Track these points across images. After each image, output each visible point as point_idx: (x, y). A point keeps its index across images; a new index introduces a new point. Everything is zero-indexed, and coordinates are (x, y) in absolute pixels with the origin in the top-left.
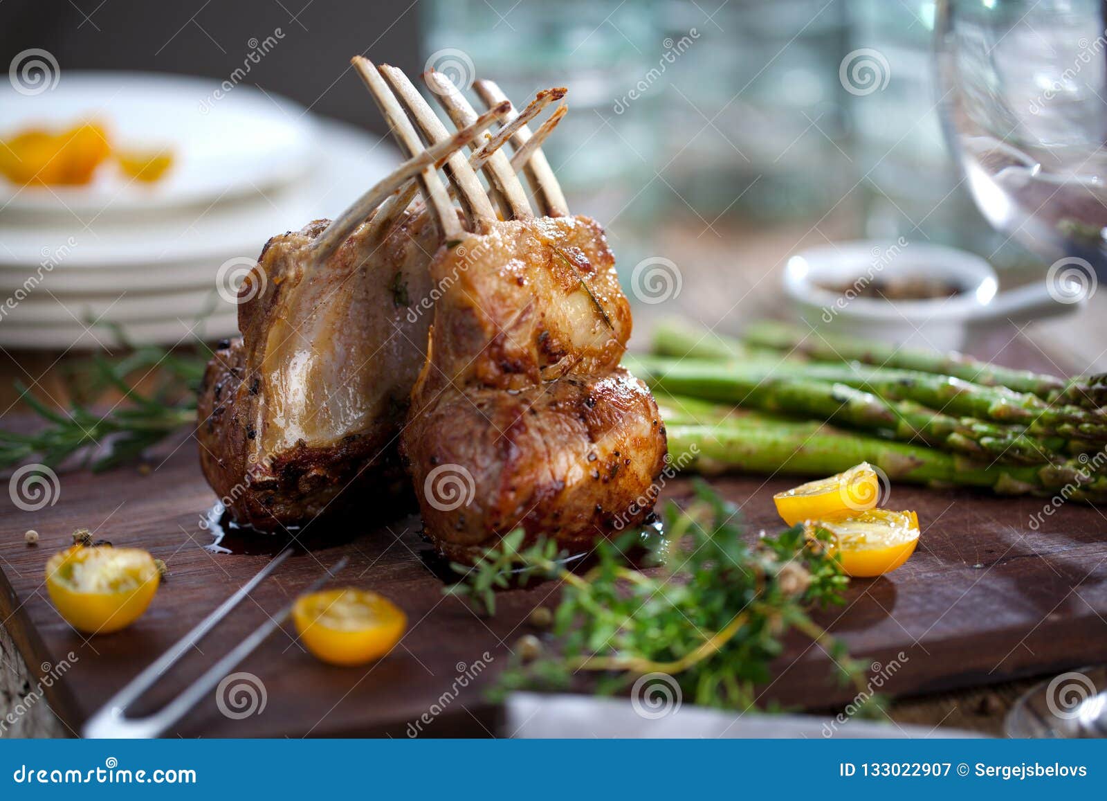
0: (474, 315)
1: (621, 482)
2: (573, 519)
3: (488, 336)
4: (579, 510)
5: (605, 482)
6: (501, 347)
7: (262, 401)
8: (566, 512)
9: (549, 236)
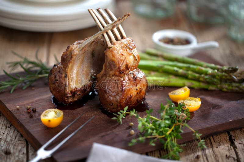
0: (115, 62)
1: (141, 94)
2: (133, 102)
3: (118, 67)
4: (134, 100)
5: (139, 94)
6: (120, 69)
7: (68, 79)
8: (132, 101)
9: (126, 43)
